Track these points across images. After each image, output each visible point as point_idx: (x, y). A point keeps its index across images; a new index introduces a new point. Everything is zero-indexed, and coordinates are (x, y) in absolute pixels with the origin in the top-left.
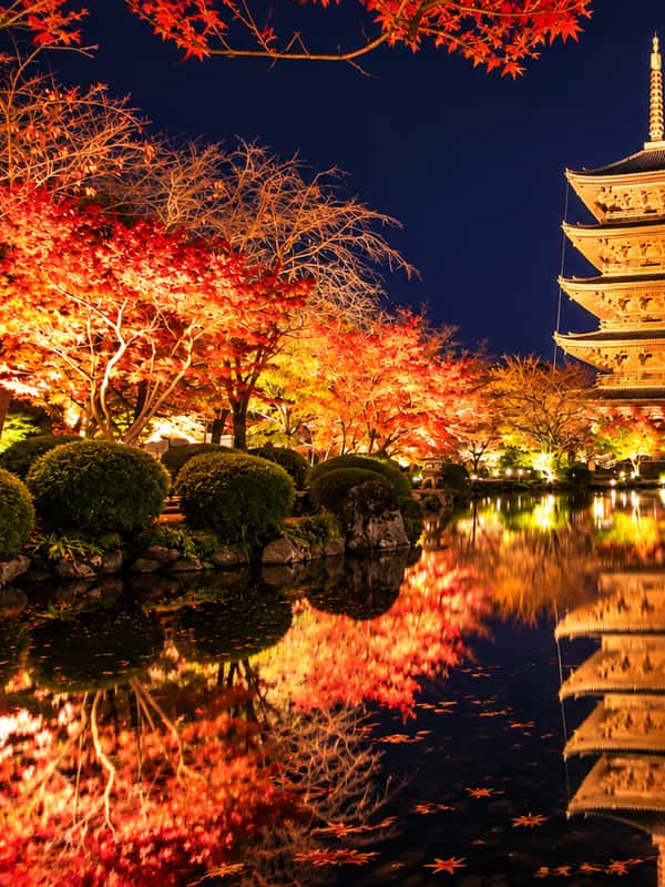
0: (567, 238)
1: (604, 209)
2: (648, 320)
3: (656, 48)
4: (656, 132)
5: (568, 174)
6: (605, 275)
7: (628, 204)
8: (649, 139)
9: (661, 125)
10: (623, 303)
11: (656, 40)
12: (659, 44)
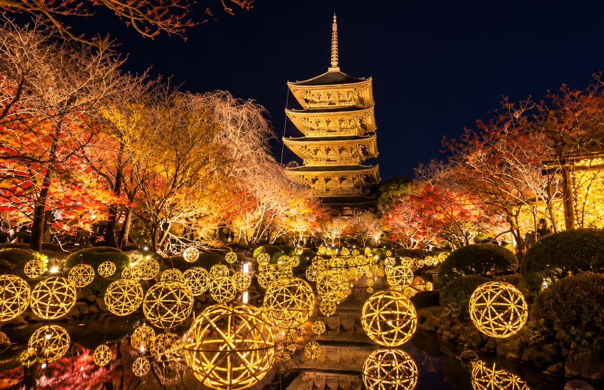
0: (288, 118)
1: (307, 101)
2: (328, 160)
3: (335, 21)
4: (334, 62)
5: (289, 84)
6: (307, 136)
7: (319, 98)
8: (331, 66)
9: (337, 59)
10: (316, 151)
11: (335, 17)
12: (336, 19)
